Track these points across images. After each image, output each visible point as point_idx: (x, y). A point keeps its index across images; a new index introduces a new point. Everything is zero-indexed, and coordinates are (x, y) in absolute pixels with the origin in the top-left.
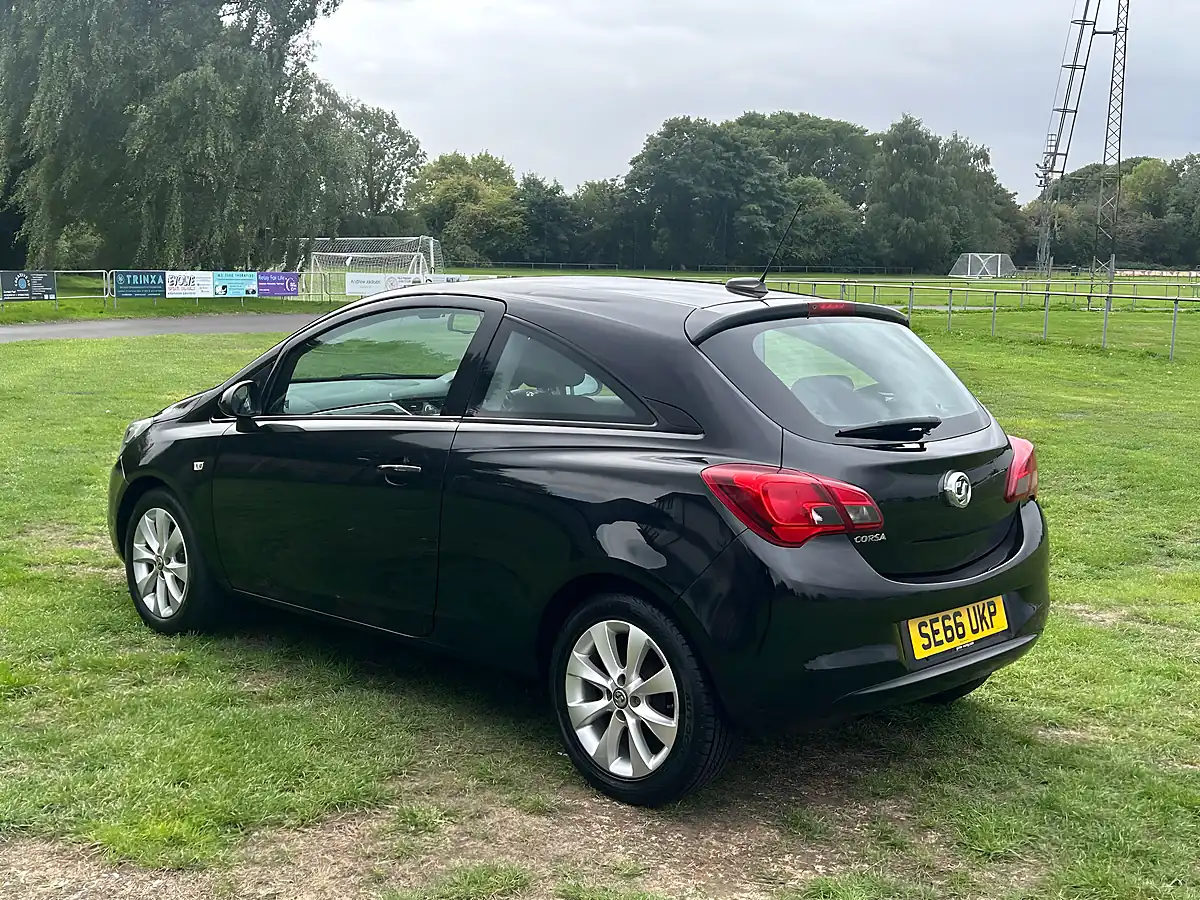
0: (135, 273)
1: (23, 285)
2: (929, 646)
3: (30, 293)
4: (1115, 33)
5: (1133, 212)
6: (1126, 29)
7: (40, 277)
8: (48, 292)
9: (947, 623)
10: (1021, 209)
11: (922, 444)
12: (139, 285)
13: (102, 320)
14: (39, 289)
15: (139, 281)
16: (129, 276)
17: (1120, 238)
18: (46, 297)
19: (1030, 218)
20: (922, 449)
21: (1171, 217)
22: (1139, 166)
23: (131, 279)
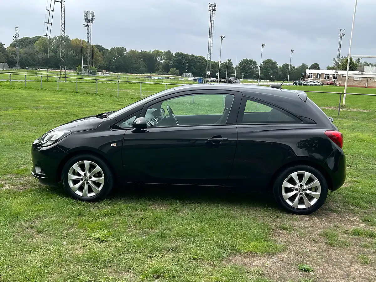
4: (61, 2)
5: (40, 52)
6: (64, 2)
10: (6, 49)
17: (37, 60)
19: (10, 52)
21: (50, 54)
22: (40, 39)
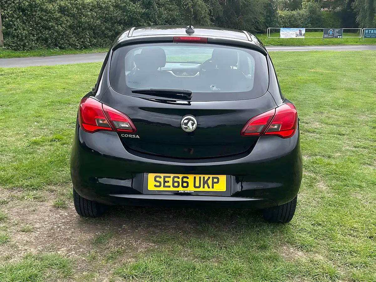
0: (372, 29)
1: (331, 33)
2: (160, 186)
3: (333, 35)
7: (337, 30)
8: (339, 36)
9: (176, 179)
11: (189, 102)
12: (373, 33)
13: (357, 45)
14: (336, 34)
15: (373, 32)
16: (370, 31)
18: (338, 37)
20: (189, 104)
23: (371, 31)
